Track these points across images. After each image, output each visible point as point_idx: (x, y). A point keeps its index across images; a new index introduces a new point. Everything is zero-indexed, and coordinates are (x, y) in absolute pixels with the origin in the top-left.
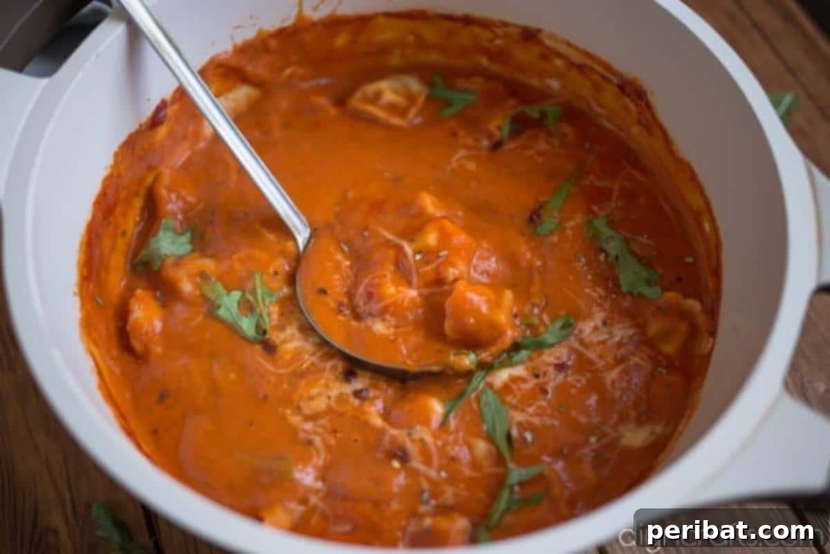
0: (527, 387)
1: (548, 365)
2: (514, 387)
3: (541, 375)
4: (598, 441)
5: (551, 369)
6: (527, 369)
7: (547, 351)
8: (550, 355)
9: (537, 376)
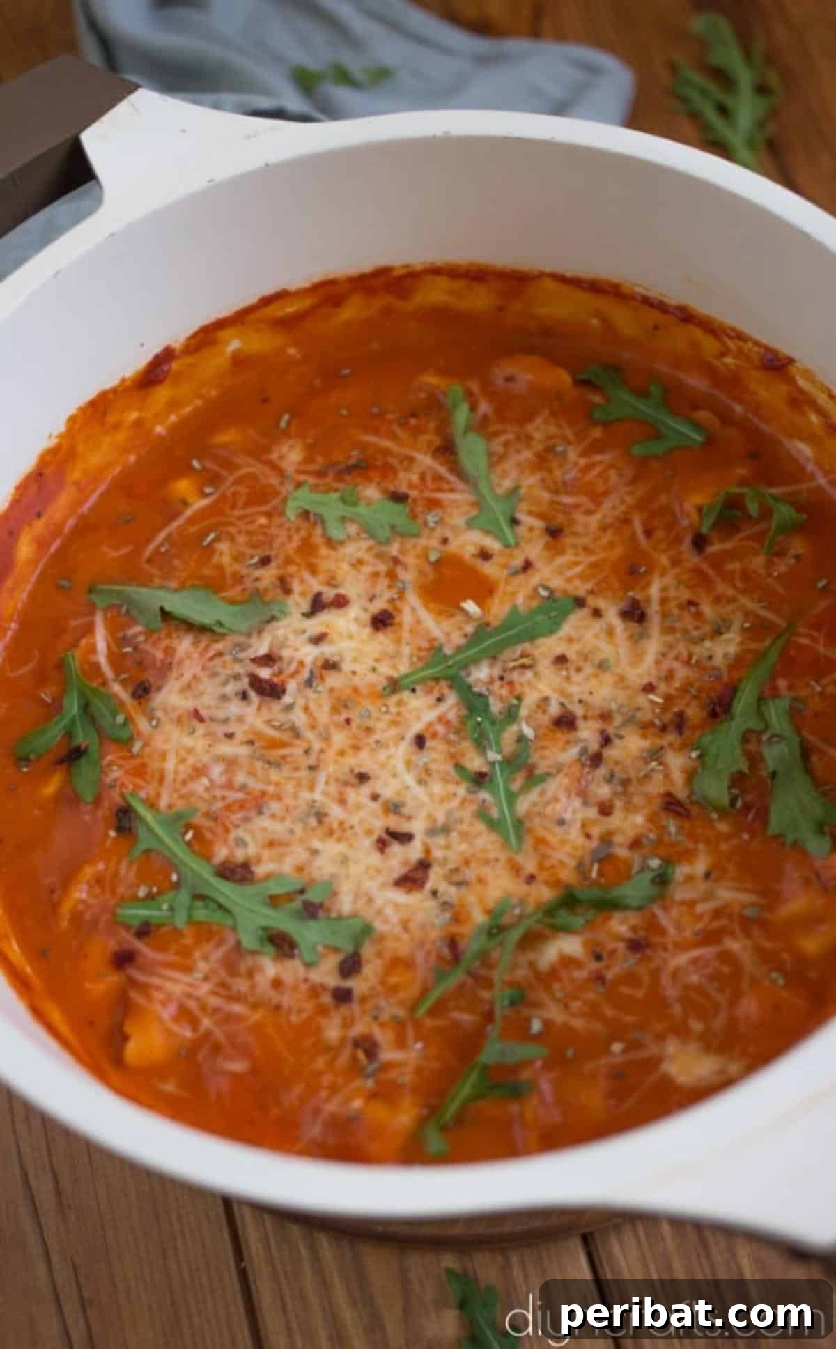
0: (581, 975)
1: (619, 938)
2: (563, 974)
3: (605, 956)
4: (624, 1051)
5: (621, 946)
6: (585, 944)
7: (618, 916)
8: (622, 923)
9: (598, 958)
